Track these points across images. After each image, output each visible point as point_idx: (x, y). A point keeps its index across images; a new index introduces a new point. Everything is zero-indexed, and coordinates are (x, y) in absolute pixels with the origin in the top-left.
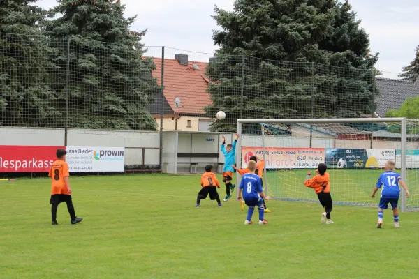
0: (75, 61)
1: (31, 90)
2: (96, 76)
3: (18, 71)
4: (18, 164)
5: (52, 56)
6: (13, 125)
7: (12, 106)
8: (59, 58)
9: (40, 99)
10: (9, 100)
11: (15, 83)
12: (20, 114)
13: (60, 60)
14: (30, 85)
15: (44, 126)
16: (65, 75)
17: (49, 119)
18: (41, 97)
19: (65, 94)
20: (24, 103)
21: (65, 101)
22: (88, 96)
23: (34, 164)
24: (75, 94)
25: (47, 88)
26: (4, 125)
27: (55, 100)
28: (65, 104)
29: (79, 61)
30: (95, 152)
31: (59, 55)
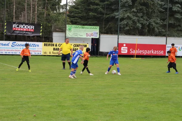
0: (171, 7)
1: (152, 20)
2: (180, 14)
3: (146, 12)
4: (146, 52)
5: (161, 6)
6: (144, 35)
7: (144, 27)
8: (164, 6)
9: (155, 24)
10: (143, 25)
11: (145, 17)
12: (147, 31)
13: (164, 7)
14: (151, 18)
15: (157, 36)
16: (167, 14)
17: (159, 33)
18: (156, 23)
19: (167, 22)
20: (148, 26)
21: (166, 25)
22: (177, 23)
23: (152, 52)
24: (171, 22)
25: (159, 19)
26: (140, 35)
27: (162, 25)
28: (166, 26)
29: (173, 8)
30: (179, 47)
31: (164, 5)
